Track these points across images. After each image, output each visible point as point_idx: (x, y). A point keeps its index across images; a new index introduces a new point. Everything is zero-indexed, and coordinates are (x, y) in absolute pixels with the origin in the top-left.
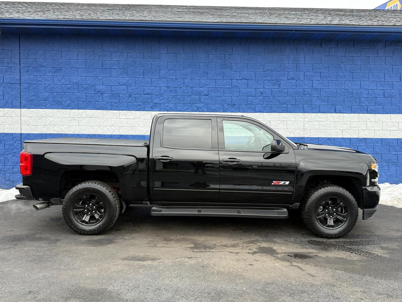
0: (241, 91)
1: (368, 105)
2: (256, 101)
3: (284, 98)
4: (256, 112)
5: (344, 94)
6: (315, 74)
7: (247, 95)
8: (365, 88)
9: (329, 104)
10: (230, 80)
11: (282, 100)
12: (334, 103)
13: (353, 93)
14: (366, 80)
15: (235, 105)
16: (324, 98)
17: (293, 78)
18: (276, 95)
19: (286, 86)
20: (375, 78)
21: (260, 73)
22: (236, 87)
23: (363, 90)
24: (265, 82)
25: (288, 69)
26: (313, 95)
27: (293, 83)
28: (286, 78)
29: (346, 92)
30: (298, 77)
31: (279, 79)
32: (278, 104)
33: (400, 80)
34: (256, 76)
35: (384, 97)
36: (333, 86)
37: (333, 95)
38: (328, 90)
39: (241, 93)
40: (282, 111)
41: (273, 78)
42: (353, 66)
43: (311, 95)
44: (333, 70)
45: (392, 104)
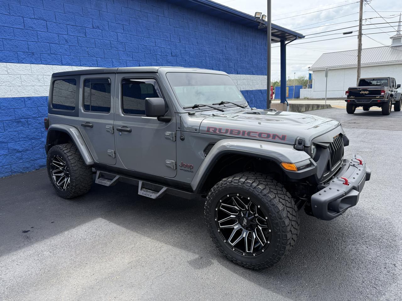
0: (38, 34)
1: (162, 62)
2: (61, 50)
3: (92, 49)
4: (62, 65)
5: (144, 50)
6: (118, 26)
7: (48, 41)
8: (158, 46)
9: (133, 58)
10: (21, 18)
11: (90, 52)
12: (138, 59)
13: (151, 50)
14: (158, 38)
15: (33, 54)
16: (129, 53)
17: (98, 27)
18: (84, 45)
19: (92, 36)
20: (164, 37)
21: (60, 15)
22: (31, 29)
23: (158, 48)
24: (69, 27)
25: (92, 15)
26: (119, 48)
27: (99, 33)
28: (91, 26)
29: (146, 49)
30: (102, 27)
31: (84, 26)
32: (87, 55)
33: (180, 41)
34: (56, 18)
35: (172, 56)
36: (135, 41)
37: (136, 50)
38: (131, 45)
39: (39, 37)
40: (93, 64)
41: (76, 23)
42: (148, 23)
43: (117, 48)
44: (132, 24)
45: (177, 62)
